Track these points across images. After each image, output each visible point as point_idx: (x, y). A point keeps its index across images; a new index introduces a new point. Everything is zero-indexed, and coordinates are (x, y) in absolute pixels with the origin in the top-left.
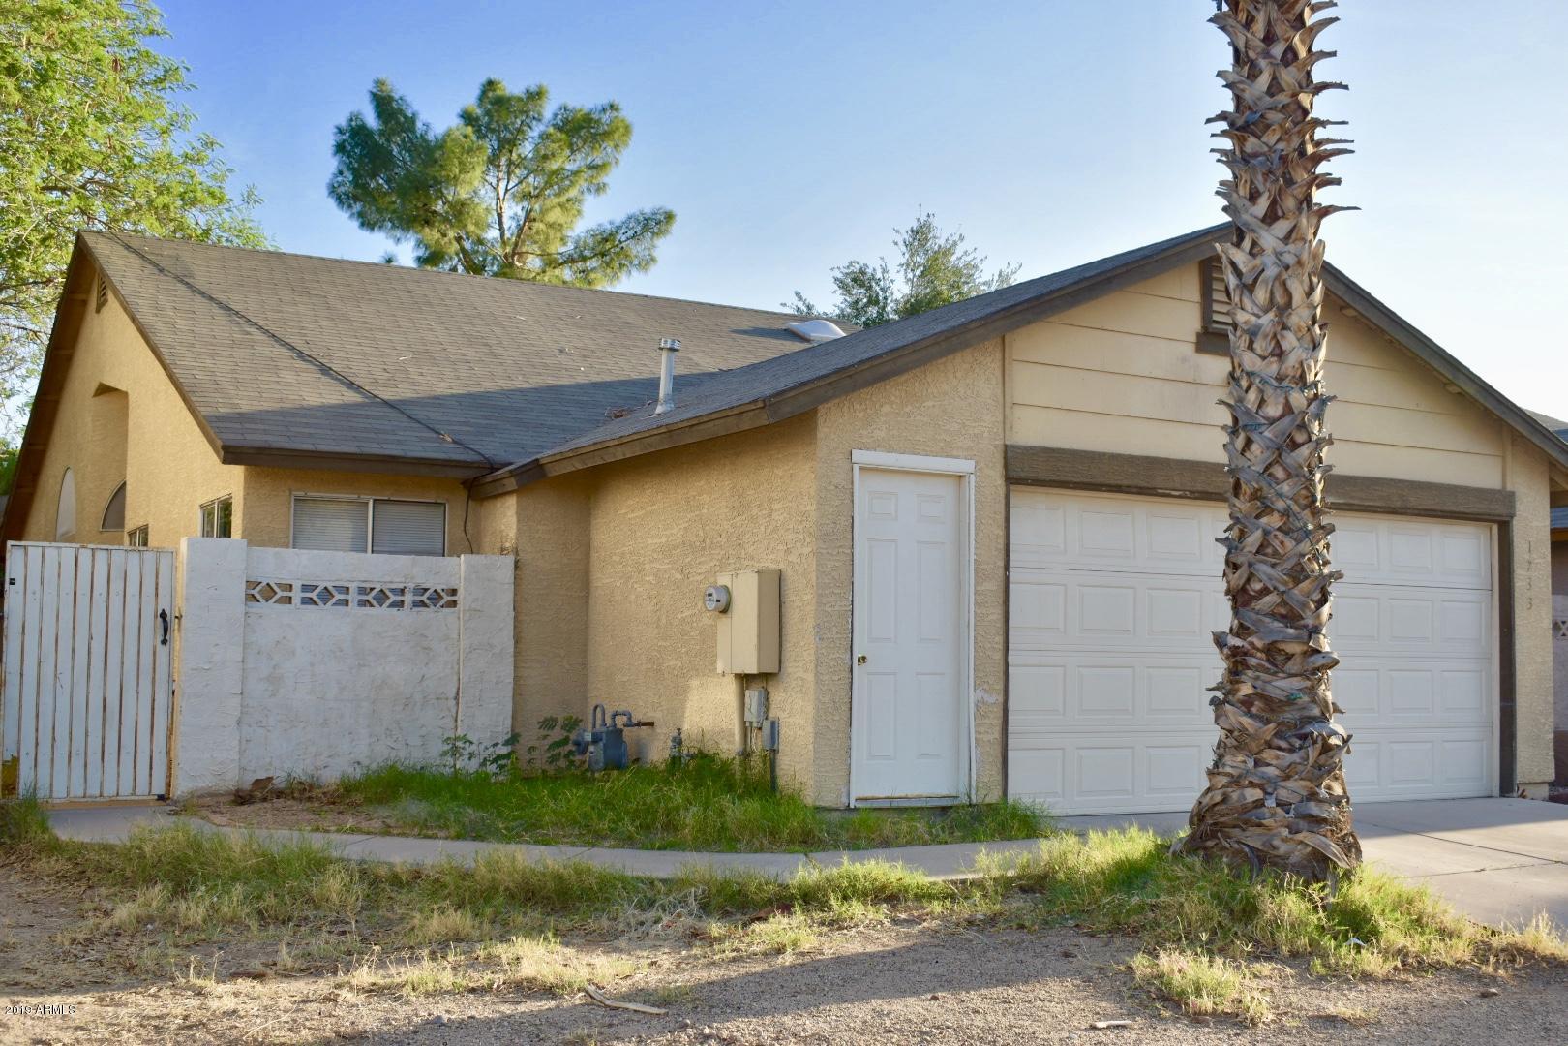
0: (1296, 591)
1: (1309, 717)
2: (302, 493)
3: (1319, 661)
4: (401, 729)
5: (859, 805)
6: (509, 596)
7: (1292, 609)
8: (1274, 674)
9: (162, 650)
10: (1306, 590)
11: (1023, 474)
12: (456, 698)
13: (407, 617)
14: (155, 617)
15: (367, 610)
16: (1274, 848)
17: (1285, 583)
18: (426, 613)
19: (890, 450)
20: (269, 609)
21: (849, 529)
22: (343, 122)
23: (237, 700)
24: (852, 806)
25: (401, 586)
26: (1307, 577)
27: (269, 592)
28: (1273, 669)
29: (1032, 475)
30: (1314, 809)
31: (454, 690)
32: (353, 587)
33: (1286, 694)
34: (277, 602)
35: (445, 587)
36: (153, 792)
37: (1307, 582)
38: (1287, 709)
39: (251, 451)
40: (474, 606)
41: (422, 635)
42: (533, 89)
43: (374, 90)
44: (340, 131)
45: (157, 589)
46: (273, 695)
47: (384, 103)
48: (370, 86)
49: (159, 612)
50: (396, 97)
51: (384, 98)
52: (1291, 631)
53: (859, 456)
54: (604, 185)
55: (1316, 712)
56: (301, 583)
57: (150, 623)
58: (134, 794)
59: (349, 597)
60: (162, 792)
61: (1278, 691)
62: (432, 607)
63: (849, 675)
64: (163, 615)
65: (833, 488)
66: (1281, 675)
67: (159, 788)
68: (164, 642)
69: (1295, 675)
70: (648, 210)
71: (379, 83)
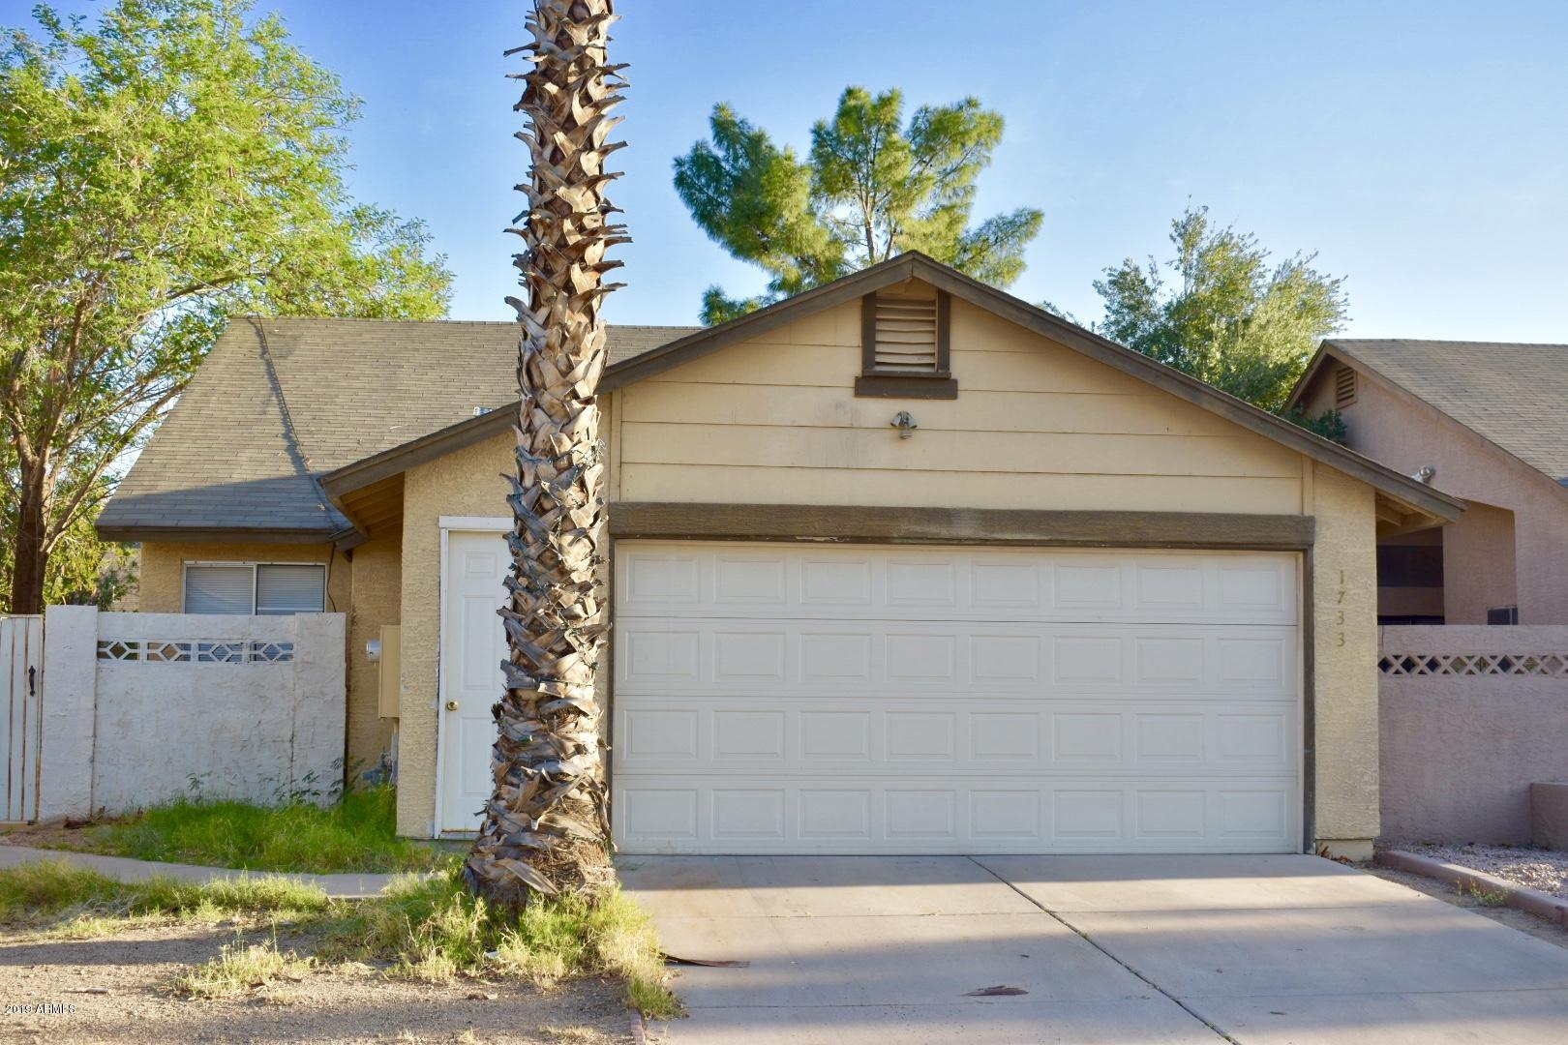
0: (536, 644)
1: (541, 757)
2: (193, 562)
3: (554, 706)
4: (239, 768)
5: (443, 836)
6: (342, 648)
7: (530, 661)
8: (516, 717)
9: (32, 701)
10: (545, 642)
11: (627, 530)
12: (291, 741)
13: (245, 670)
14: (26, 672)
15: (205, 664)
16: (487, 872)
17: (527, 636)
18: (263, 666)
19: (482, 514)
20: (118, 664)
21: (437, 588)
22: (685, 151)
23: (90, 742)
24: (436, 837)
25: (238, 642)
26: (546, 631)
27: (118, 651)
28: (517, 713)
29: (639, 529)
30: (528, 840)
31: (290, 734)
32: (194, 644)
33: (520, 736)
34: (126, 658)
35: (280, 642)
36: (25, 818)
37: (546, 635)
38: (523, 749)
39: (120, 530)
40: (306, 659)
41: (259, 685)
42: (886, 94)
43: (715, 117)
44: (679, 163)
45: (26, 649)
46: (123, 738)
47: (724, 128)
48: (710, 112)
49: (29, 668)
50: (737, 120)
51: (723, 123)
52: (528, 679)
53: (444, 521)
54: (973, 187)
55: (550, 752)
56: (146, 642)
57: (21, 678)
58: (8, 819)
59: (190, 653)
60: (32, 818)
61: (515, 734)
62: (269, 660)
63: (434, 719)
64: (32, 671)
65: (419, 551)
66: (521, 719)
67: (29, 816)
68: (32, 693)
69: (531, 719)
70: (1009, 214)
71: (718, 108)
